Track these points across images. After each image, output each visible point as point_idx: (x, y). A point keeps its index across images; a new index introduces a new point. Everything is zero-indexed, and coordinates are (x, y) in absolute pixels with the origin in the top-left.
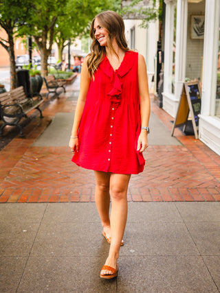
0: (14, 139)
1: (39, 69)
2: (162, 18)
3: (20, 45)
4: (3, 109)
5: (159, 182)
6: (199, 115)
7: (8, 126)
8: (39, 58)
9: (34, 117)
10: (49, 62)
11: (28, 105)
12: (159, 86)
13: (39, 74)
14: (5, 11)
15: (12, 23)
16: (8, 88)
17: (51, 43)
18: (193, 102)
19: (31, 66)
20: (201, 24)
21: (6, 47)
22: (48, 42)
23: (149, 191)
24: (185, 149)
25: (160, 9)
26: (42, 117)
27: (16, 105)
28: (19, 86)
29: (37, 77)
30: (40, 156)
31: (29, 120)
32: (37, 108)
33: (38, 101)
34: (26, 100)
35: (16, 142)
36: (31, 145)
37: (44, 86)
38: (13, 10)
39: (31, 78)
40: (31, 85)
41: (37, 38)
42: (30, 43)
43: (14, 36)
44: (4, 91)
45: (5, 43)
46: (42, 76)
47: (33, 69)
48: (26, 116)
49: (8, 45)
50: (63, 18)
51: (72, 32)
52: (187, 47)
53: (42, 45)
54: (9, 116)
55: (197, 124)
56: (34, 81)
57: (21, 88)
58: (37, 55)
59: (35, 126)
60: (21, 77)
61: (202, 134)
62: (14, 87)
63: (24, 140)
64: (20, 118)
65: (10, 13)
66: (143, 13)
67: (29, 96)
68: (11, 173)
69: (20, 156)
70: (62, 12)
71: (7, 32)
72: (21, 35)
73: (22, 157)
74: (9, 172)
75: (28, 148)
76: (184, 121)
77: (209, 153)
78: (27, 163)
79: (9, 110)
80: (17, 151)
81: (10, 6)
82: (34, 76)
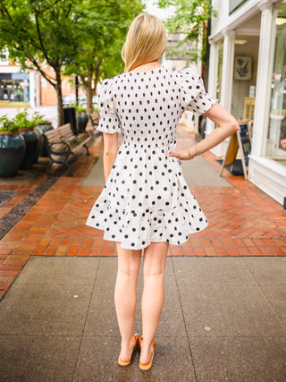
0: (62, 178)
1: (85, 107)
2: (206, 59)
3: (67, 84)
4: (50, 147)
5: (219, 231)
6: (249, 156)
7: (55, 164)
8: (85, 97)
9: (81, 154)
10: (94, 101)
11: (75, 143)
12: (202, 125)
13: (84, 111)
14: (53, 49)
15: (60, 60)
16: (55, 125)
17: (96, 84)
18: (244, 142)
19: (77, 104)
20: (243, 65)
21: (54, 85)
22: (93, 82)
23: (211, 242)
24: (237, 191)
25: (203, 50)
26: (88, 154)
27: (63, 142)
28: (66, 123)
29: (83, 114)
30: (88, 197)
31: (76, 157)
32: (84, 145)
33: (85, 138)
34: (73, 137)
35: (64, 181)
36: (78, 184)
37: (89, 123)
38: (62, 48)
39: (77, 115)
40: (77, 122)
41: (83, 78)
42: (77, 83)
43: (61, 74)
44: (52, 128)
45: (52, 81)
46: (88, 114)
47: (79, 106)
48: (73, 153)
49: (56, 83)
50: (108, 59)
51: (115, 73)
52: (233, 87)
53: (87, 85)
54: (56, 154)
55: (247, 164)
56: (80, 119)
57: (68, 125)
58: (83, 94)
59: (81, 163)
60: (67, 115)
61: (253, 175)
62: (61, 124)
63: (71, 179)
64: (68, 156)
65: (59, 51)
66: (187, 54)
67: (76, 133)
68: (59, 218)
69: (68, 197)
70: (107, 53)
71: (55, 70)
72: (69, 74)
73: (69, 199)
74: (56, 216)
75: (75, 187)
76: (232, 161)
77: (263, 196)
78: (76, 205)
79: (56, 147)
80: (65, 191)
81: (58, 43)
82: (80, 113)
